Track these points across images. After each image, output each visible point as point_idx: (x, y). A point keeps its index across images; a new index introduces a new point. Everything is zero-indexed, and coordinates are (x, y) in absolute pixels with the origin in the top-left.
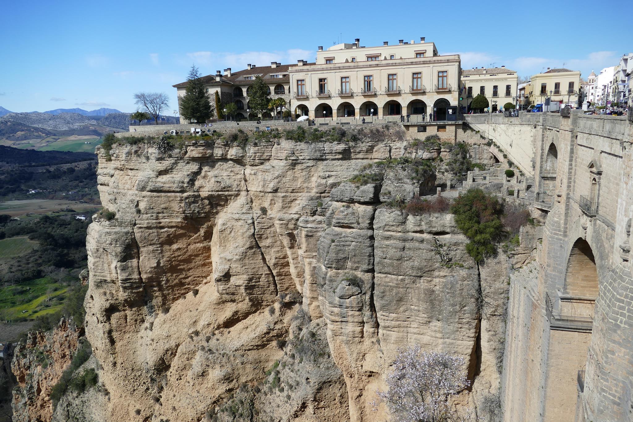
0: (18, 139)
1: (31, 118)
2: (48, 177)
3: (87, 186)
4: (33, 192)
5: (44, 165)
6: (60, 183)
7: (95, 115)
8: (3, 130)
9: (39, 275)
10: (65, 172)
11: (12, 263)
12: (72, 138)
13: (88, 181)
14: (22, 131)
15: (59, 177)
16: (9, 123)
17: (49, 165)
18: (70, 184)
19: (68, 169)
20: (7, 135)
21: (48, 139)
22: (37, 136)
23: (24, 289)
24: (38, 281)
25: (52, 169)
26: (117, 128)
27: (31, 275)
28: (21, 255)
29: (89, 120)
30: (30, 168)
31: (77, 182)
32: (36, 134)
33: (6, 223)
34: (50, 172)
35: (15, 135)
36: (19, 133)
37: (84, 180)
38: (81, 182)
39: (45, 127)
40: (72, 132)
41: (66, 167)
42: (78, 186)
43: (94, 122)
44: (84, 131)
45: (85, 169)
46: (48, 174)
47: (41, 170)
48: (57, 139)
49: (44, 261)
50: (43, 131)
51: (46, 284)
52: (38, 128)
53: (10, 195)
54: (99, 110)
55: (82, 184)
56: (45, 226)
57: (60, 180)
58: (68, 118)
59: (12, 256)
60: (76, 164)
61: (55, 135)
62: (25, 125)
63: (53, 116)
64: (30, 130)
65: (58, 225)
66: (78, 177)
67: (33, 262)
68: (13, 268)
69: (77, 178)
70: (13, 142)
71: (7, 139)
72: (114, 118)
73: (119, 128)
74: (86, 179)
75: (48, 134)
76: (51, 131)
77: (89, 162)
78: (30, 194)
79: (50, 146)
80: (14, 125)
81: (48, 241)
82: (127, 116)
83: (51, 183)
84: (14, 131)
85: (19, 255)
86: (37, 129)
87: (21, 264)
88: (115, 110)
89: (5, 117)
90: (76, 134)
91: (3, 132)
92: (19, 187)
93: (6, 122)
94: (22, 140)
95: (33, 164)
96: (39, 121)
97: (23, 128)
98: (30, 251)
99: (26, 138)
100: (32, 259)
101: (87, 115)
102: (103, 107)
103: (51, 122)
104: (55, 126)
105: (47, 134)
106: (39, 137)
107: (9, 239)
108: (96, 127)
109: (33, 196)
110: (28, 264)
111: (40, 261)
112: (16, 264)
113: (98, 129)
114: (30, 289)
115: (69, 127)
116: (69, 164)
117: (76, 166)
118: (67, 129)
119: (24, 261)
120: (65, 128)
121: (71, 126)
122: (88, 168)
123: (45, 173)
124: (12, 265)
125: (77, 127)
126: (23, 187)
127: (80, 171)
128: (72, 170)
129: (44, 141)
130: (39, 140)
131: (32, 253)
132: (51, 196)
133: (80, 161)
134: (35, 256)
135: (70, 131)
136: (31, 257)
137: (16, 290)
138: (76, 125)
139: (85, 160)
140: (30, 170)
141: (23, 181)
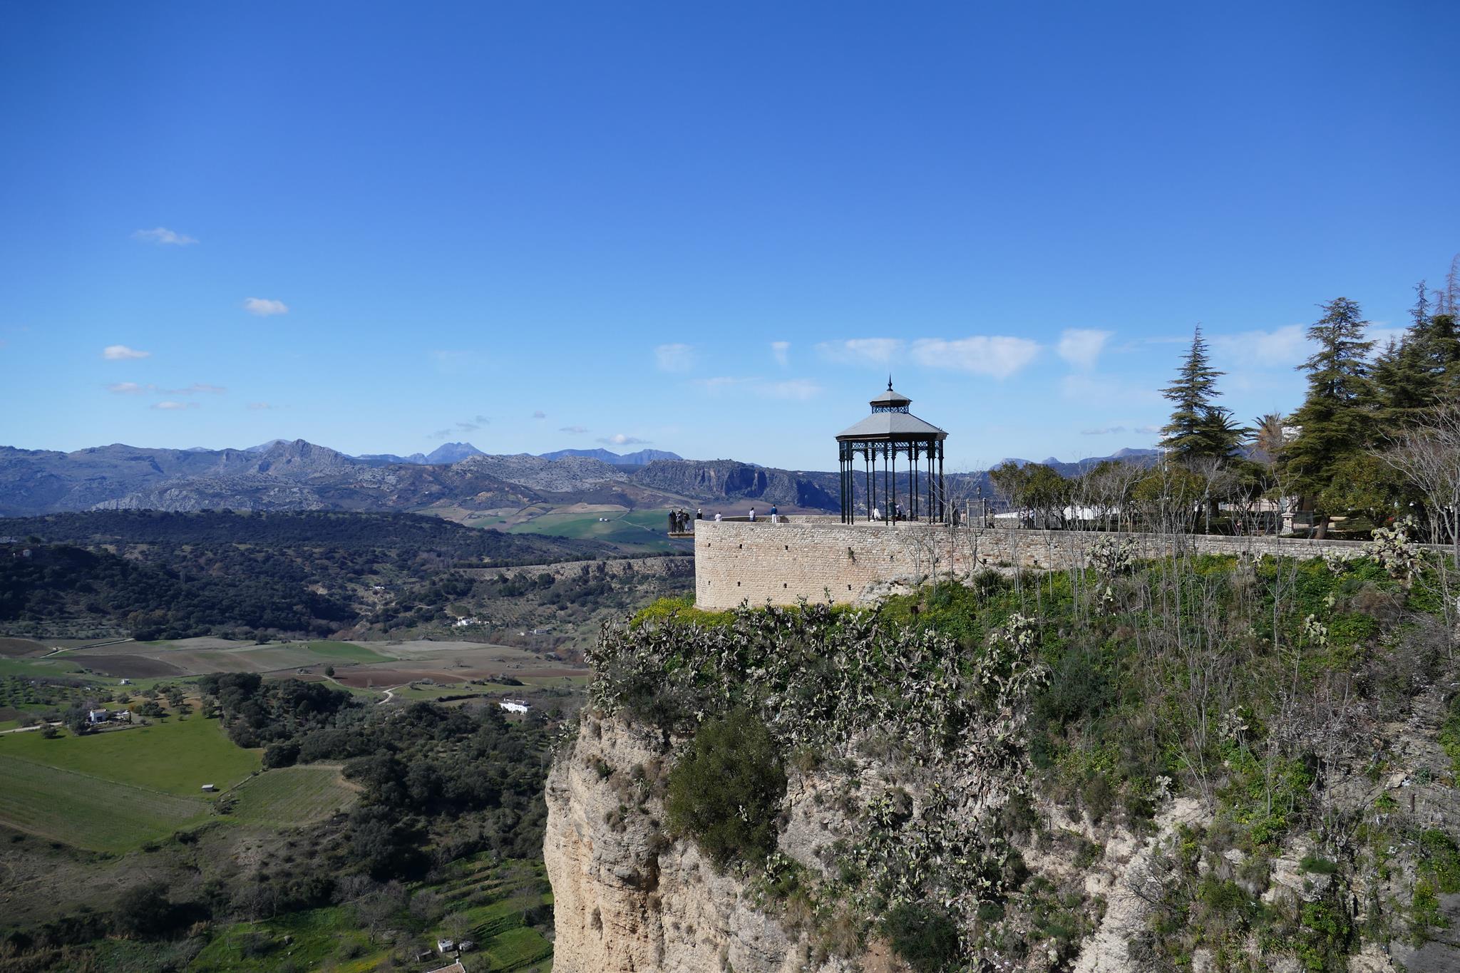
0: (480, 506)
1: (509, 467)
2: (500, 591)
3: (572, 619)
4: (464, 622)
5: (496, 566)
6: (521, 606)
7: (632, 462)
8: (457, 487)
9: (326, 894)
10: (534, 584)
11: (271, 849)
12: (579, 509)
13: (576, 606)
14: (489, 490)
15: (521, 594)
16: (469, 475)
17: (507, 565)
18: (540, 610)
19: (541, 577)
20: (461, 498)
21: (532, 509)
22: (513, 502)
23: (276, 939)
24: (319, 915)
25: (510, 575)
26: (665, 490)
27: (304, 894)
28: (304, 825)
29: (614, 472)
30: (468, 570)
31: (554, 607)
32: (512, 497)
33: (333, 712)
34: (506, 580)
35: (475, 498)
36: (484, 495)
37: (569, 605)
38: (562, 608)
39: (531, 484)
40: (578, 496)
41: (537, 571)
42: (555, 617)
43: (623, 477)
44: (599, 495)
45: (574, 580)
46: (500, 586)
47: (489, 575)
48: (548, 510)
49: (351, 852)
50: (526, 492)
51: (338, 927)
52: (518, 486)
53: (421, 627)
54: (640, 454)
55: (562, 613)
56: (415, 731)
57: (522, 601)
58: (576, 468)
59: (282, 825)
60: (559, 566)
61: (545, 501)
62: (495, 480)
63: (551, 462)
64: (502, 490)
65: (444, 730)
66: (558, 596)
67: (325, 850)
68: (272, 865)
69: (556, 600)
70: (469, 512)
71: (460, 505)
72: (663, 470)
73: (670, 491)
74: (573, 602)
75: (535, 497)
76: (539, 493)
77: (584, 563)
78: (457, 628)
79: (534, 523)
80: (477, 478)
81: (384, 787)
82: (688, 466)
83: (503, 608)
84: (474, 489)
85: (299, 824)
86: (514, 488)
87: (295, 853)
88: (670, 454)
89: (464, 462)
90: (585, 501)
91: (456, 492)
92: (442, 609)
93: (465, 472)
94: (486, 508)
95: (487, 560)
96: (522, 472)
97: (492, 486)
98: (327, 817)
99: (492, 505)
100: (325, 841)
101: (616, 463)
102: (648, 447)
103: (543, 475)
104: (549, 484)
105: (531, 499)
106: (516, 504)
107: (303, 767)
108: (624, 487)
109: (464, 634)
110: (312, 855)
111: (342, 852)
112: (283, 853)
113: (628, 491)
114: (291, 940)
115: (574, 486)
116: (545, 567)
117: (558, 572)
118: (569, 489)
119: (306, 845)
120: (566, 488)
121: (578, 484)
122: (580, 577)
123: (496, 582)
124: (271, 855)
125: (588, 486)
126: (448, 611)
127: (564, 583)
128: (548, 580)
129: (524, 513)
130: (515, 510)
131: (331, 822)
132: (495, 635)
133: (567, 561)
134: (333, 832)
135: (574, 494)
136: (324, 835)
137: (253, 938)
138: (588, 483)
139: (578, 559)
140: (468, 573)
141: (451, 597)
